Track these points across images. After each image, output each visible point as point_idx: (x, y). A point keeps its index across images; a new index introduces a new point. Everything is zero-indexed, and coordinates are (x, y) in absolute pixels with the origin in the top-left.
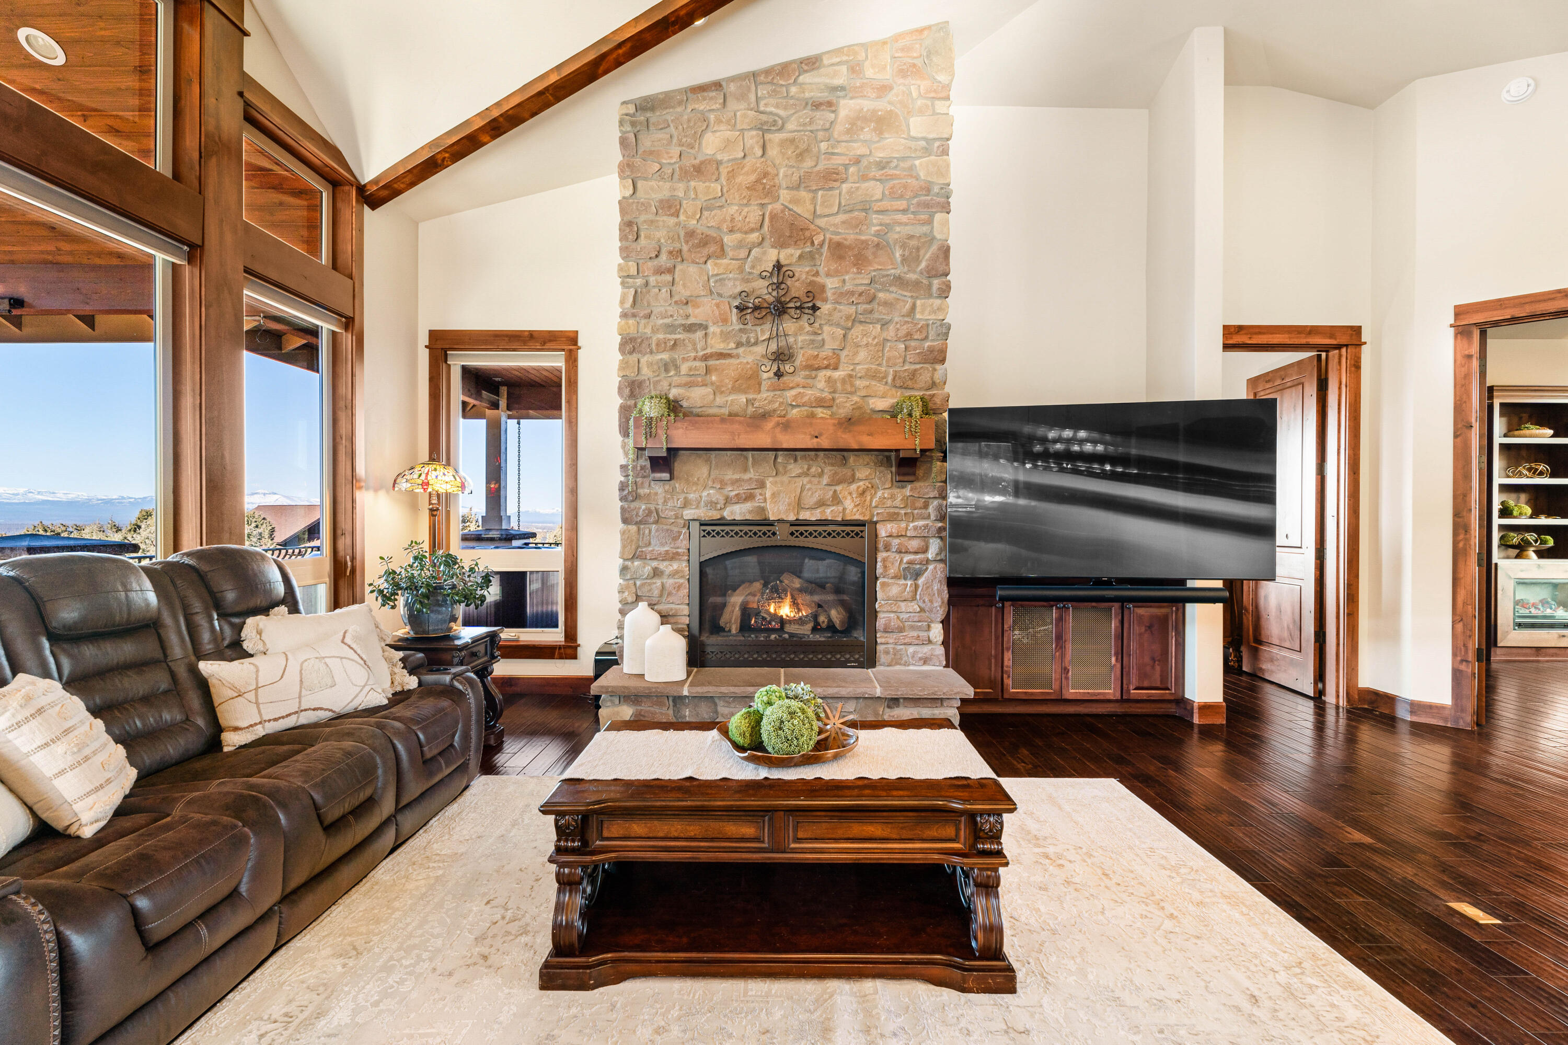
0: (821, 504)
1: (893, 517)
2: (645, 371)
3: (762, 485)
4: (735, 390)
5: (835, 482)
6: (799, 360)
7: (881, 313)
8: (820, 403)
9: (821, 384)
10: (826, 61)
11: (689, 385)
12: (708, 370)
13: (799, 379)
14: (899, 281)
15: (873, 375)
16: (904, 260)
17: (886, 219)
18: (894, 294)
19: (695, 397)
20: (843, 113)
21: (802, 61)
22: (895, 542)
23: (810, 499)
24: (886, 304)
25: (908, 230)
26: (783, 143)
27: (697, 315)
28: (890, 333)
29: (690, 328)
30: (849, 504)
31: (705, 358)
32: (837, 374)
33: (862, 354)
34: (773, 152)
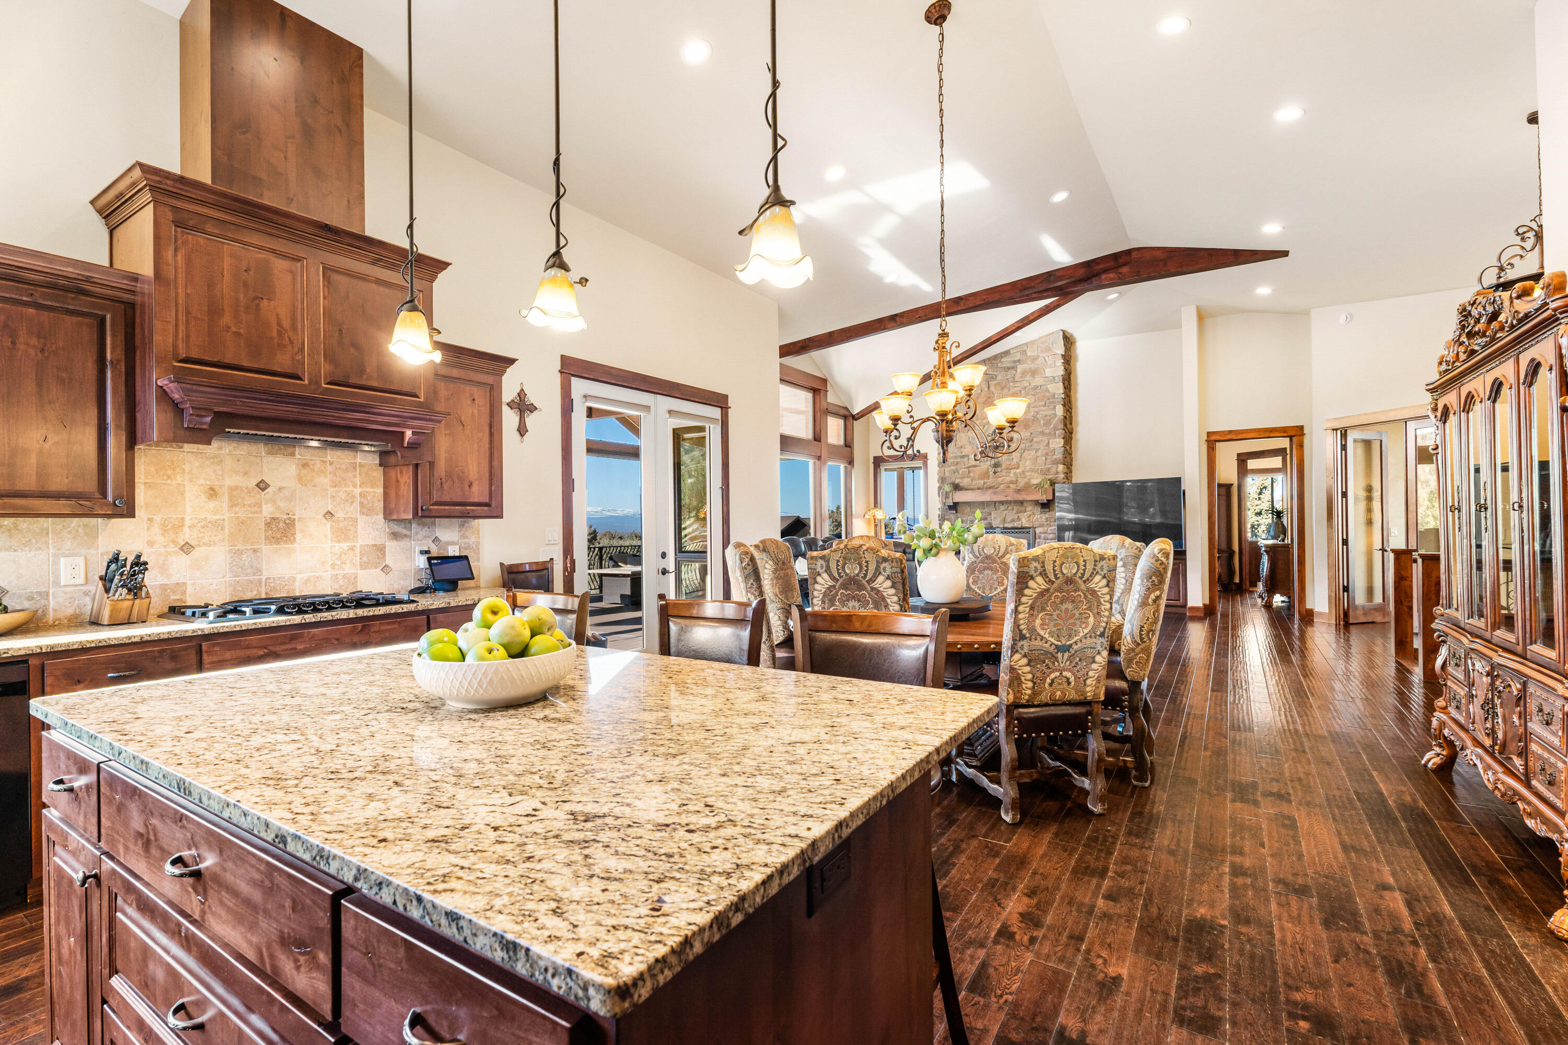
0: (1013, 521)
1: (1041, 526)
2: (947, 474)
3: (990, 514)
4: (980, 478)
5: (1018, 512)
6: (1003, 466)
7: (1035, 446)
8: (1012, 482)
9: (1012, 475)
10: (1012, 352)
11: (963, 478)
12: (969, 472)
13: (1004, 473)
14: (1042, 433)
15: (1032, 470)
16: (1044, 425)
17: (1036, 409)
18: (1040, 438)
19: (965, 482)
20: (1019, 370)
21: (1003, 353)
22: (1043, 535)
23: (1009, 519)
24: (1037, 442)
25: (1046, 413)
26: (995, 385)
27: (965, 452)
28: (1039, 453)
29: (963, 457)
30: (1024, 521)
31: (968, 467)
32: (1018, 471)
33: (1028, 463)
34: (992, 388)
